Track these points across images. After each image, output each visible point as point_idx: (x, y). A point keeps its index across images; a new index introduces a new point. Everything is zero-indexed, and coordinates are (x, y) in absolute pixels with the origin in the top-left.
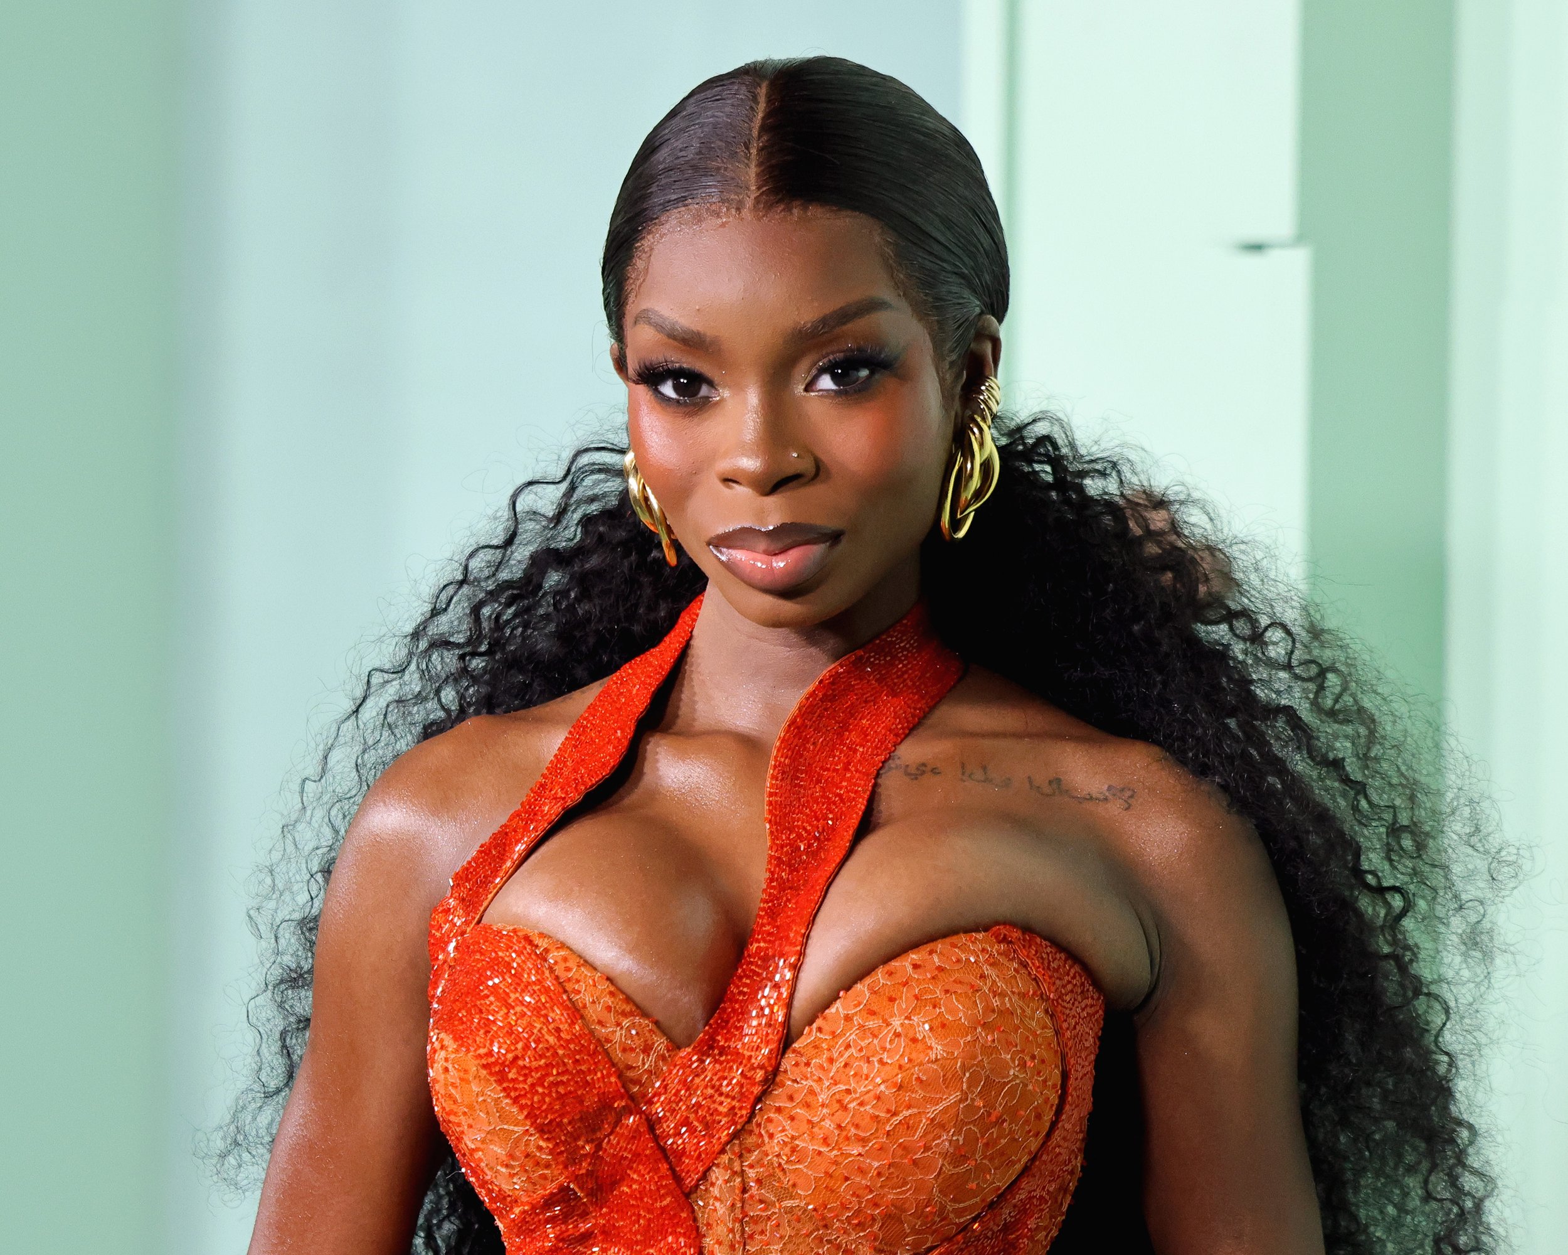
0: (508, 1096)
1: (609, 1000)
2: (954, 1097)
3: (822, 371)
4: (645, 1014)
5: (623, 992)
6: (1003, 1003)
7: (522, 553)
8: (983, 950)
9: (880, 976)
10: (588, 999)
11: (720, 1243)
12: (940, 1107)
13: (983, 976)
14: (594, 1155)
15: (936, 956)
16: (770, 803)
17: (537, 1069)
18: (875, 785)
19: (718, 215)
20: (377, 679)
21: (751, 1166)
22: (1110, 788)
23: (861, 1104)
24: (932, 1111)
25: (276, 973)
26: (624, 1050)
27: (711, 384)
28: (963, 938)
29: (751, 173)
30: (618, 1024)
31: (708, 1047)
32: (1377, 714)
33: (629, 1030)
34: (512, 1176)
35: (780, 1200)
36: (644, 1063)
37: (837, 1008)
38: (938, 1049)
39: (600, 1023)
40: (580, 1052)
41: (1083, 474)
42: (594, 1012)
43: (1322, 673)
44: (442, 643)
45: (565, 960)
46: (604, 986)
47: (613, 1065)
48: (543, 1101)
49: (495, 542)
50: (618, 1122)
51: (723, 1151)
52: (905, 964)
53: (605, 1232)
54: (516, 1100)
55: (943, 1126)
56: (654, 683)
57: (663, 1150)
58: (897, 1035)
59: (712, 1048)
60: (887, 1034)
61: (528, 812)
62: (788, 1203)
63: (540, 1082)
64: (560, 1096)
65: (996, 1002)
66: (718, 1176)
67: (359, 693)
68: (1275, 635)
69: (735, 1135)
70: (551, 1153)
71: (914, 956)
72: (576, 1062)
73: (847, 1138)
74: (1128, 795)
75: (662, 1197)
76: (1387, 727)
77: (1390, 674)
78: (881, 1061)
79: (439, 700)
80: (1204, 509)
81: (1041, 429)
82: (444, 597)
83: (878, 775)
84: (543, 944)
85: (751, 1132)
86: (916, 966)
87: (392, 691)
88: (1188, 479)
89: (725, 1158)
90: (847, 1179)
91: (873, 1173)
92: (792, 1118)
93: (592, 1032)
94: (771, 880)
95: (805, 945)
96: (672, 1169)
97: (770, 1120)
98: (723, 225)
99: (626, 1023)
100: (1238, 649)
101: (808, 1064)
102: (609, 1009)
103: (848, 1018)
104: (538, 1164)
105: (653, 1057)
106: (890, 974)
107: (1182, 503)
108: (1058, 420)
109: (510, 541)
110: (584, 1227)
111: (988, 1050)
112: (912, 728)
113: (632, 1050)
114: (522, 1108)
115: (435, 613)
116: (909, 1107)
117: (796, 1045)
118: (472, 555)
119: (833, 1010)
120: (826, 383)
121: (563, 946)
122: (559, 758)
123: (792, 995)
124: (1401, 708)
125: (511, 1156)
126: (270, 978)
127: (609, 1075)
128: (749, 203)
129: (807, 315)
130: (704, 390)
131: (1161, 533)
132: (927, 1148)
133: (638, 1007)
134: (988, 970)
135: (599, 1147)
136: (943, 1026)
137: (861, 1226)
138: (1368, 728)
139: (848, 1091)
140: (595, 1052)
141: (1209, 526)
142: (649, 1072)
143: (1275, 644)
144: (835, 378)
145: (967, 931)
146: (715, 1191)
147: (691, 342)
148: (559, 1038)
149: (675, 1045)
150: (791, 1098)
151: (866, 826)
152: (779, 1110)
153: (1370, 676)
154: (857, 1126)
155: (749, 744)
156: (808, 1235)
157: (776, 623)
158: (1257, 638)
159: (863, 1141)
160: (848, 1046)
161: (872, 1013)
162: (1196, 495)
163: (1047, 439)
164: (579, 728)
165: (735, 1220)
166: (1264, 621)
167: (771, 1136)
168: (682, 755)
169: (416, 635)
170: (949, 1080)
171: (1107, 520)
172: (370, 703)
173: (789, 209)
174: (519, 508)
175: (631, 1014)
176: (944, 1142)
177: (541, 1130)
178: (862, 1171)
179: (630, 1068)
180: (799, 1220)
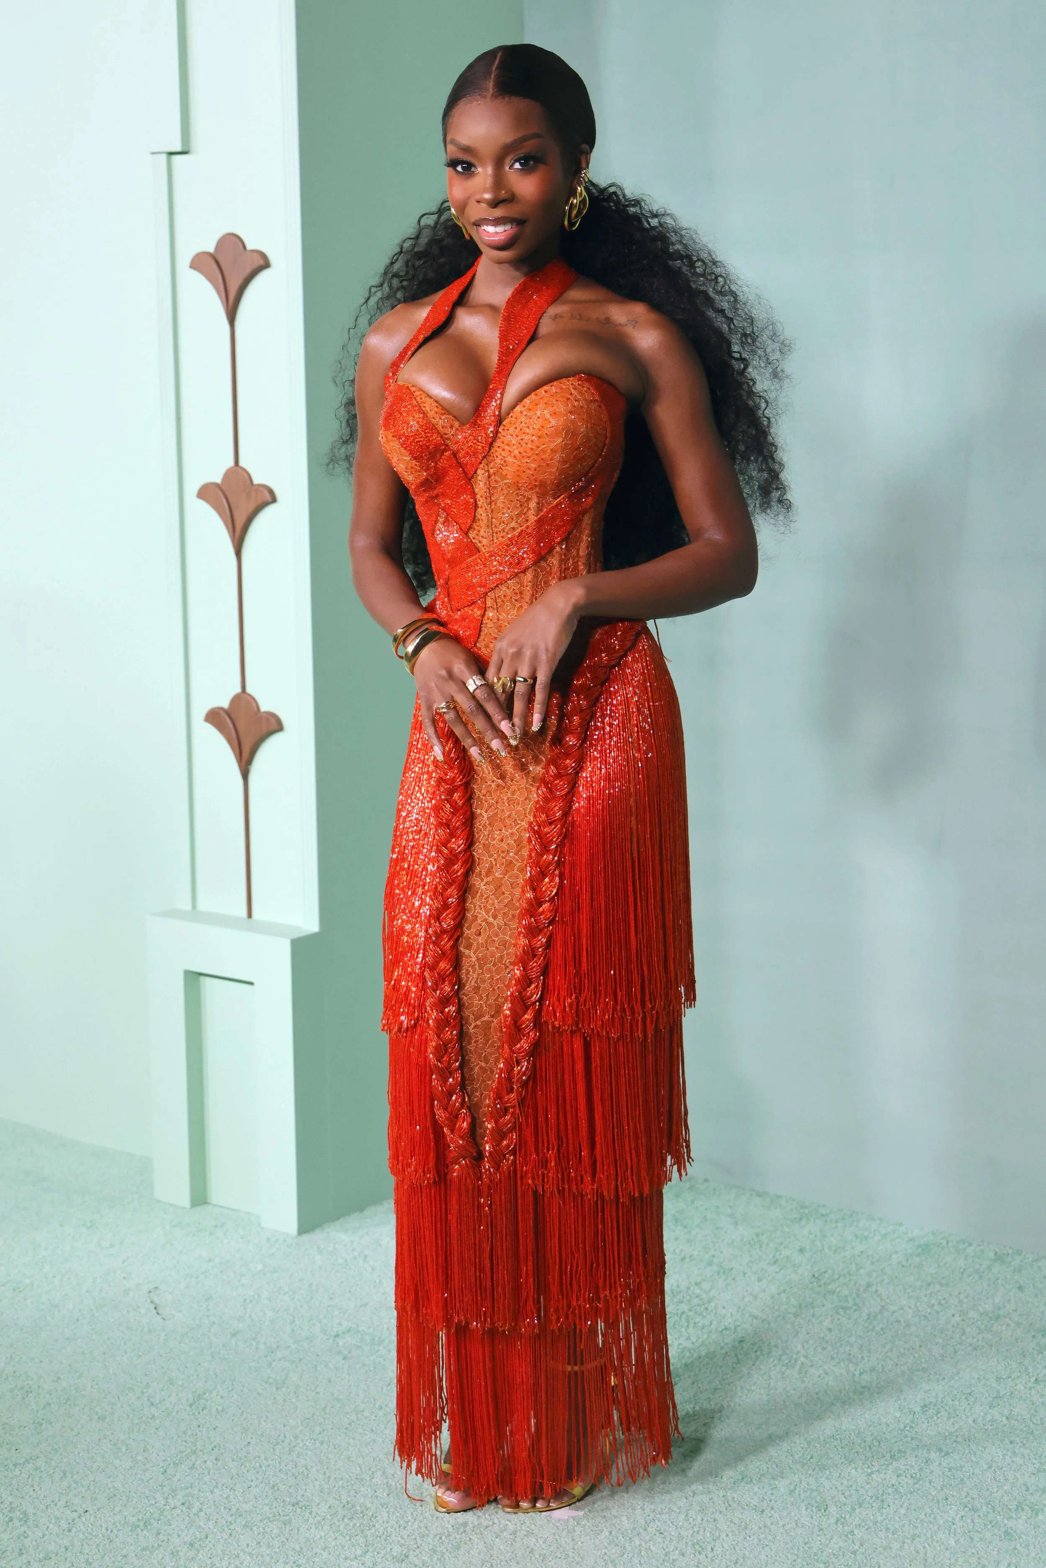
0: (402, 447)
1: (436, 409)
2: (560, 440)
3: (516, 161)
4: (449, 413)
5: (441, 406)
6: (579, 404)
7: (423, 240)
8: (572, 384)
9: (533, 396)
10: (429, 410)
11: (481, 497)
12: (555, 444)
13: (571, 394)
14: (435, 467)
15: (553, 388)
16: (500, 331)
17: (412, 436)
18: (539, 322)
19: (477, 101)
20: (373, 290)
21: (491, 468)
22: (628, 320)
23: (527, 444)
24: (552, 445)
25: (344, 401)
26: (443, 427)
27: (475, 166)
28: (564, 380)
29: (491, 84)
30: (440, 418)
31: (475, 423)
32: (737, 292)
33: (444, 420)
34: (409, 475)
35: (502, 481)
36: (450, 432)
37: (518, 408)
38: (553, 422)
39: (434, 418)
40: (426, 429)
41: (627, 206)
42: (431, 414)
43: (716, 277)
44: (396, 275)
45: (420, 395)
46: (434, 404)
47: (439, 433)
48: (414, 448)
49: (412, 237)
50: (442, 454)
51: (481, 463)
52: (541, 391)
53: (442, 494)
54: (405, 448)
55: (556, 452)
56: (461, 288)
57: (459, 463)
58: (539, 418)
59: (475, 425)
60: (535, 417)
61: (415, 337)
62: (505, 481)
63: (413, 441)
64: (421, 446)
65: (576, 404)
66: (479, 472)
67: (367, 295)
68: (699, 264)
69: (485, 457)
70: (420, 466)
71: (545, 388)
72: (425, 433)
73: (523, 457)
74: (635, 323)
75: (461, 481)
76: (741, 298)
77: (742, 277)
78: (533, 428)
79: (396, 298)
80: (672, 218)
81: (612, 190)
82: (395, 258)
83: (540, 319)
84: (413, 389)
85: (490, 456)
86: (546, 392)
87: (379, 294)
88: (666, 206)
89: (481, 466)
90: (524, 472)
91: (533, 469)
92: (503, 450)
93: (430, 422)
94: (499, 360)
95: (505, 385)
96: (463, 470)
97: (496, 451)
98: (479, 104)
99: (443, 417)
100: (685, 269)
101: (508, 430)
102: (436, 413)
103: (521, 412)
104: (416, 471)
105: (454, 429)
106: (536, 395)
107: (663, 215)
108: (619, 186)
109: (417, 237)
110: (435, 492)
111: (573, 421)
112: (554, 301)
113: (446, 427)
114: (408, 451)
115: (392, 263)
116: (544, 444)
117: (504, 423)
118: (404, 242)
119: (516, 409)
120: (517, 166)
121: (420, 390)
122: (427, 318)
123: (501, 404)
124: (745, 289)
125: (406, 468)
126: (343, 402)
127: (437, 437)
128: (490, 95)
129: (508, 139)
130: (473, 169)
131: (656, 227)
132: (551, 460)
133: (447, 411)
134: (573, 391)
135: (437, 464)
136: (555, 413)
137: (532, 489)
138: (734, 297)
139: (522, 439)
140: (432, 429)
141: (674, 224)
142: (453, 435)
143: (698, 267)
144: (521, 164)
145: (566, 377)
146: (479, 478)
147: (467, 150)
148: (419, 424)
149: (462, 424)
150: (503, 443)
151: (533, 338)
152: (499, 447)
153: (735, 277)
154: (526, 452)
155: (493, 308)
156: (513, 493)
157: (500, 262)
158: (692, 265)
159: (528, 457)
160: (521, 422)
161: (530, 410)
162: (669, 212)
163: (615, 193)
164: (434, 307)
165: (487, 488)
166: (695, 258)
167: (497, 457)
168: (471, 314)
169: (385, 273)
170: (557, 434)
171: (635, 223)
172: (372, 299)
173: (504, 98)
174: (421, 224)
175: (445, 414)
176: (557, 457)
177: (415, 458)
178: (529, 469)
179: (446, 434)
180: (509, 487)
